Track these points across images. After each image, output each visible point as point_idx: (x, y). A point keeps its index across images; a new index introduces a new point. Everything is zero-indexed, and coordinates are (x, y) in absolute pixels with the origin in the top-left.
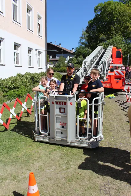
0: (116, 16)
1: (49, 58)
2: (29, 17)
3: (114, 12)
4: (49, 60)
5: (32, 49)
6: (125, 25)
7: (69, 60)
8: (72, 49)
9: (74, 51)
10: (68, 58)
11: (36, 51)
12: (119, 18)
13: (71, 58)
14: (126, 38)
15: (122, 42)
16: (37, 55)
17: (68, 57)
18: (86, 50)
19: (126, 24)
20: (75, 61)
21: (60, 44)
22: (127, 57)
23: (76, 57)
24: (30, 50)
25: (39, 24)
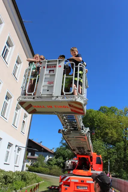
0: (96, 122)
1: (28, 155)
2: (16, 114)
3: (95, 118)
4: (28, 157)
5: (12, 145)
6: (104, 131)
7: (48, 160)
8: (53, 149)
9: (54, 151)
10: (47, 158)
11: (16, 147)
12: (99, 124)
13: (51, 157)
14: (106, 143)
15: (103, 147)
16: (16, 151)
17: (48, 156)
18: (67, 152)
19: (106, 130)
20: (54, 162)
21: (41, 142)
22: (107, 162)
23: (56, 158)
24: (10, 145)
25: (24, 122)
